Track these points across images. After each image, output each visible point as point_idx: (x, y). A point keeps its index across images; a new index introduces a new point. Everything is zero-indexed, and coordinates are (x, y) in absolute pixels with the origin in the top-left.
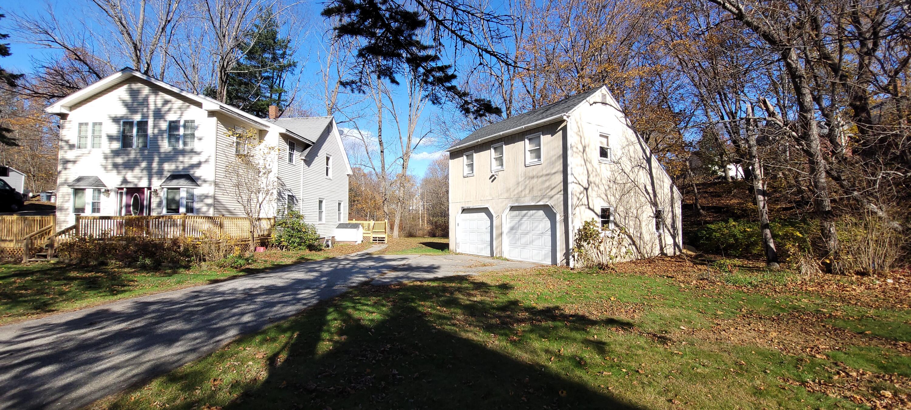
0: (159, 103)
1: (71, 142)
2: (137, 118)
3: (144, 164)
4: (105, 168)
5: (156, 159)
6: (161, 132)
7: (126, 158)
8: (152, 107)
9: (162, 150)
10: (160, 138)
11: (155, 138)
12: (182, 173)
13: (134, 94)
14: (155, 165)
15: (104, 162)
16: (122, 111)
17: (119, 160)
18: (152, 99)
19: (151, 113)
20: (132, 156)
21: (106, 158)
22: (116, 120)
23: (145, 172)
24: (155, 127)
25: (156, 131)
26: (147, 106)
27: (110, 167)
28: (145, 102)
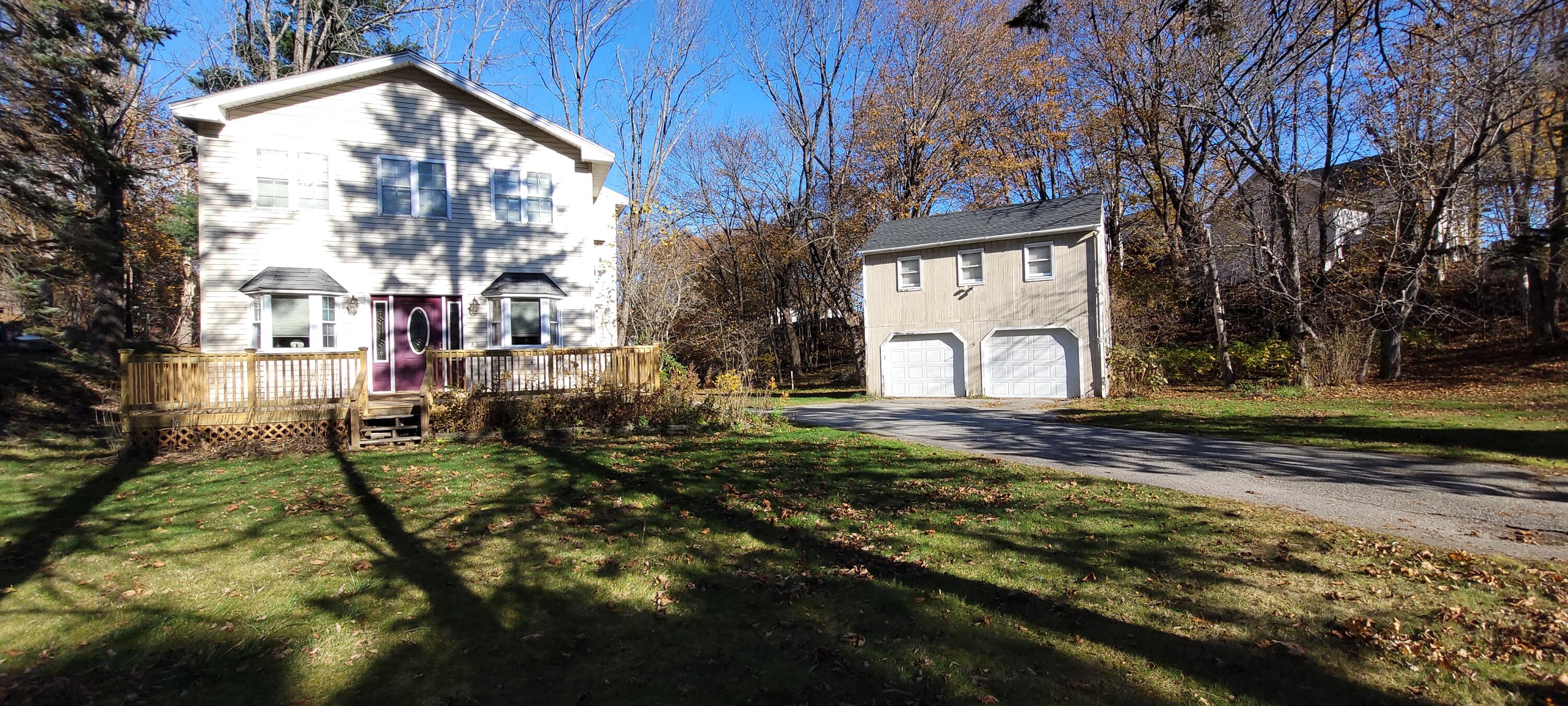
0: (468, 133)
1: (234, 190)
2: (417, 154)
3: (438, 250)
4: (340, 253)
5: (467, 242)
6: (476, 190)
7: (393, 236)
8: (451, 137)
9: (480, 224)
10: (473, 200)
11: (462, 199)
12: (528, 271)
13: (405, 105)
14: (465, 252)
15: (335, 240)
16: (377, 137)
17: (375, 238)
18: (449, 120)
19: (449, 151)
20: (409, 230)
21: (340, 231)
22: (362, 154)
23: (442, 266)
24: (459, 177)
25: (463, 186)
26: (440, 133)
27: (352, 250)
28: (433, 125)
